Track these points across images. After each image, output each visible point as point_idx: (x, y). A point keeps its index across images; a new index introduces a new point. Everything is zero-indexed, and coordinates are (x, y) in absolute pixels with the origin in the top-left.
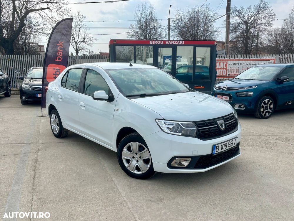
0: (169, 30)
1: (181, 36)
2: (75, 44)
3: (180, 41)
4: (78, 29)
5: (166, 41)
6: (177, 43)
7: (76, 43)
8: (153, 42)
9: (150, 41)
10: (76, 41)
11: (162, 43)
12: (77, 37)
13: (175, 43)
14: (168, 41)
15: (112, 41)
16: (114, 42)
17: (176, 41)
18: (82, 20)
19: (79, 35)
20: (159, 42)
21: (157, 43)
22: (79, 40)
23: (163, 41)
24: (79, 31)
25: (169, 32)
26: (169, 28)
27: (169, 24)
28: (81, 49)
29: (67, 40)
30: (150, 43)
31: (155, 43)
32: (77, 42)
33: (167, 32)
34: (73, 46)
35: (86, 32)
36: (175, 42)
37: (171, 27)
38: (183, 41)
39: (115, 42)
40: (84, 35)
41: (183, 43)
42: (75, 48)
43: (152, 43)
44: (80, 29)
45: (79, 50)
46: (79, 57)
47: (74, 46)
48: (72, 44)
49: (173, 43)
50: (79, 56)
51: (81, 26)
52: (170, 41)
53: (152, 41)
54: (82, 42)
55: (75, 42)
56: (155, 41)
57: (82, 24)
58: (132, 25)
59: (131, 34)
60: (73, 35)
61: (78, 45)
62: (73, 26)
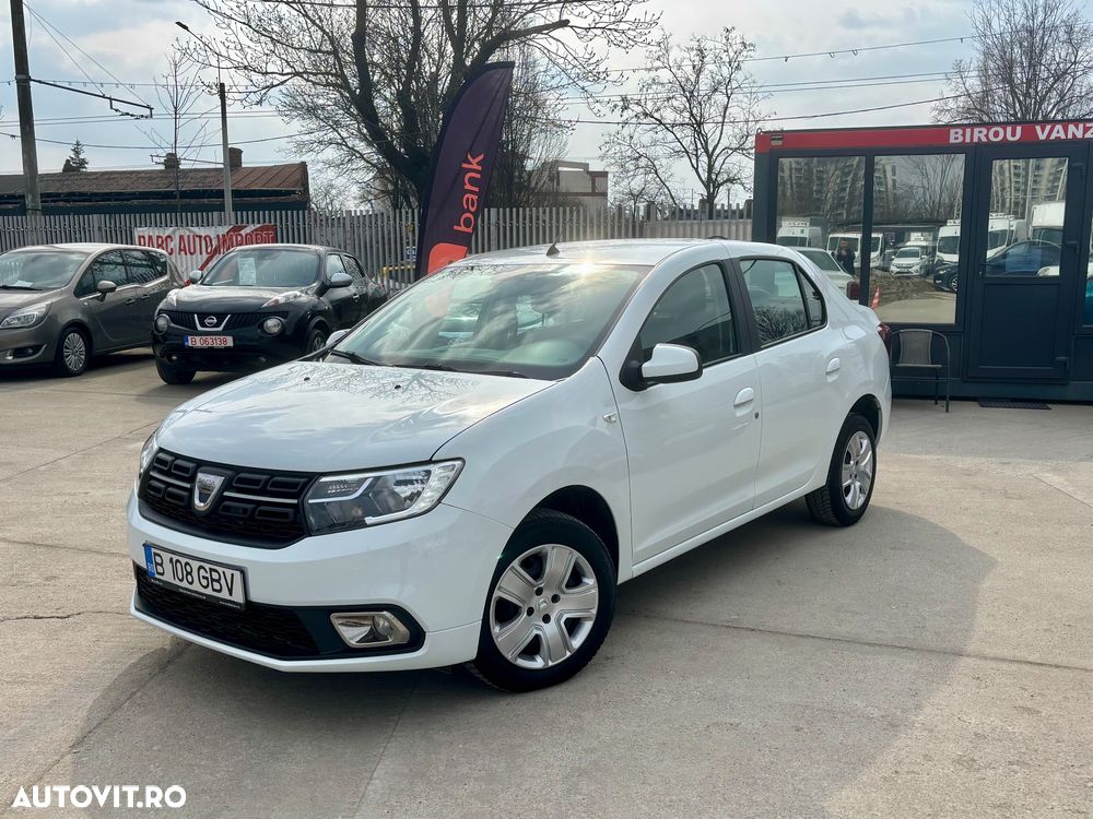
2: (706, 159)
4: (720, 98)
5: (1037, 128)
7: (710, 156)
8: (964, 135)
9: (952, 131)
10: (711, 149)
11: (1013, 134)
12: (718, 133)
14: (1048, 127)
15: (764, 139)
16: (775, 142)
19: (723, 122)
20: (996, 134)
21: (984, 139)
22: (724, 143)
23: (1019, 129)
24: (726, 108)
28: (727, 181)
30: (952, 141)
31: (975, 140)
32: (714, 150)
34: (697, 172)
35: (755, 109)
36: (1086, 130)
39: (780, 143)
40: (747, 121)
42: (704, 176)
43: (961, 139)
44: (729, 98)
45: (719, 185)
46: (719, 211)
47: (700, 170)
48: (694, 161)
49: (1079, 136)
50: (719, 207)
51: (734, 84)
52: (1058, 127)
53: (960, 131)
54: (736, 149)
55: (706, 151)
56: (976, 130)
57: (739, 76)
59: (952, 104)
60: (700, 124)
61: (717, 165)
62: (704, 86)
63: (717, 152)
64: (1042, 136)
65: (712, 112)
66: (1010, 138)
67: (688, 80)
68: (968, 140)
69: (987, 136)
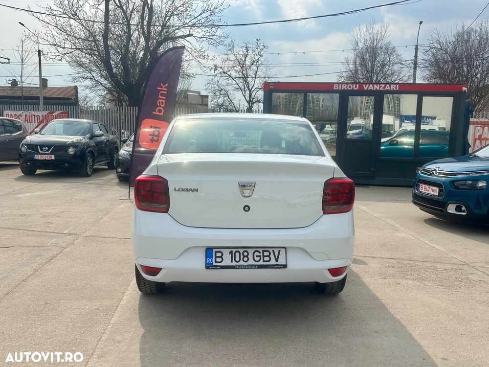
0: (415, 68)
2: (248, 92)
3: (392, 86)
4: (254, 67)
5: (364, 85)
6: (384, 87)
7: (250, 91)
9: (335, 85)
10: (250, 88)
11: (356, 87)
12: (253, 82)
13: (381, 89)
14: (368, 85)
15: (267, 85)
16: (271, 87)
17: (383, 85)
18: (262, 53)
19: (255, 78)
20: (350, 87)
21: (346, 89)
22: (256, 86)
23: (358, 85)
24: (257, 72)
25: (415, 72)
26: (416, 64)
27: (416, 56)
28: (256, 102)
29: (235, 86)
30: (335, 88)
31: (343, 89)
32: (252, 89)
33: (412, 71)
34: (245, 96)
35: (268, 73)
36: (380, 87)
37: (419, 62)
38: (398, 86)
39: (273, 87)
41: (396, 88)
42: (248, 99)
43: (338, 88)
44: (258, 68)
45: (254, 103)
47: (246, 97)
48: (244, 93)
49: (378, 89)
51: (260, 62)
52: (388, 85)
53: (338, 85)
54: (260, 89)
55: (249, 89)
56: (343, 85)
57: (262, 59)
58: (347, 59)
59: (344, 74)
60: (246, 78)
61: (253, 95)
62: (248, 63)
63: (253, 89)
64: (366, 88)
65: (251, 73)
66: (355, 88)
67: (241, 59)
68: (340, 89)
69: (347, 87)
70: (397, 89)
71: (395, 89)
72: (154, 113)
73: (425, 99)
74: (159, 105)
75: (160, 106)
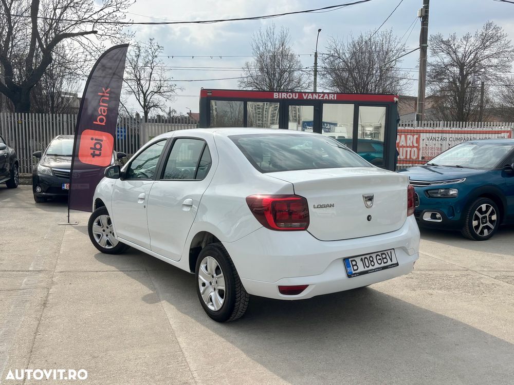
0: (315, 75)
1: (338, 86)
2: (143, 96)
3: (330, 95)
4: (148, 70)
5: (303, 94)
6: (323, 97)
7: (144, 95)
8: (279, 95)
9: (275, 94)
11: (296, 96)
12: (148, 85)
13: (320, 98)
14: (307, 94)
15: (204, 92)
16: (208, 94)
17: (322, 95)
18: (156, 54)
19: (150, 80)
20: (290, 96)
21: (286, 98)
22: (151, 89)
23: (297, 94)
24: (151, 74)
25: (315, 79)
26: (316, 71)
27: (316, 63)
28: (153, 106)
29: (127, 88)
30: (275, 97)
31: (283, 97)
32: (146, 92)
34: (139, 100)
35: (164, 75)
36: (319, 96)
37: (319, 69)
38: (335, 95)
39: (211, 94)
40: (160, 81)
41: (334, 97)
42: (142, 103)
43: (278, 97)
44: (152, 69)
45: (150, 108)
46: (149, 120)
47: (141, 101)
48: (137, 96)
49: (317, 98)
50: (149, 118)
51: (155, 64)
52: (310, 95)
53: (277, 94)
54: (156, 93)
55: (143, 92)
56: (283, 94)
57: (156, 60)
58: (247, 64)
59: (246, 80)
60: (139, 80)
61: (148, 98)
62: (141, 64)
63: (148, 93)
64: (305, 98)
65: (144, 75)
66: (294, 97)
67: (133, 60)
68: (280, 97)
69: (286, 96)
70: (335, 99)
71: (333, 99)
72: (94, 122)
73: (361, 108)
74: (100, 113)
75: (102, 115)
